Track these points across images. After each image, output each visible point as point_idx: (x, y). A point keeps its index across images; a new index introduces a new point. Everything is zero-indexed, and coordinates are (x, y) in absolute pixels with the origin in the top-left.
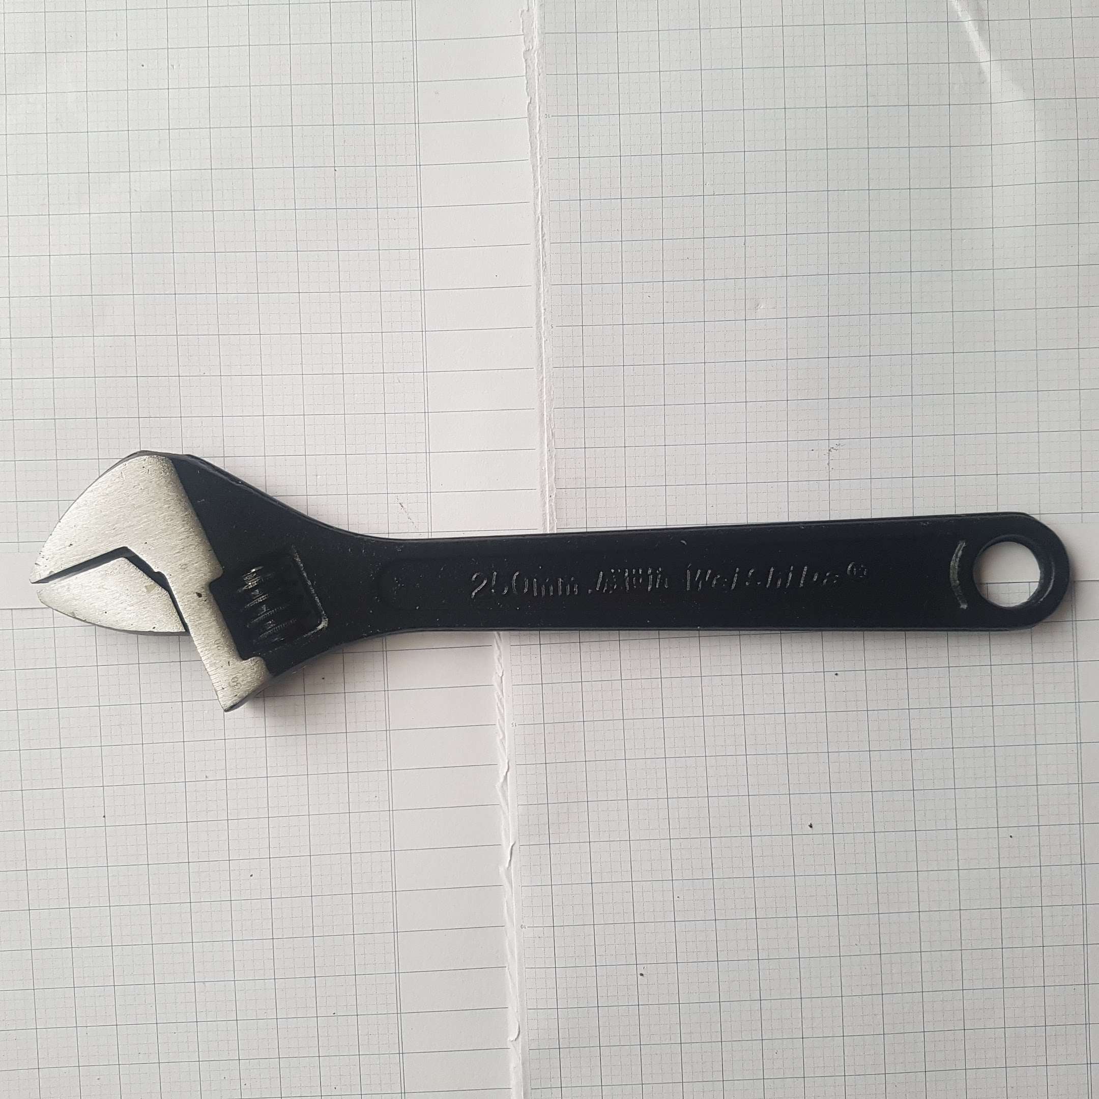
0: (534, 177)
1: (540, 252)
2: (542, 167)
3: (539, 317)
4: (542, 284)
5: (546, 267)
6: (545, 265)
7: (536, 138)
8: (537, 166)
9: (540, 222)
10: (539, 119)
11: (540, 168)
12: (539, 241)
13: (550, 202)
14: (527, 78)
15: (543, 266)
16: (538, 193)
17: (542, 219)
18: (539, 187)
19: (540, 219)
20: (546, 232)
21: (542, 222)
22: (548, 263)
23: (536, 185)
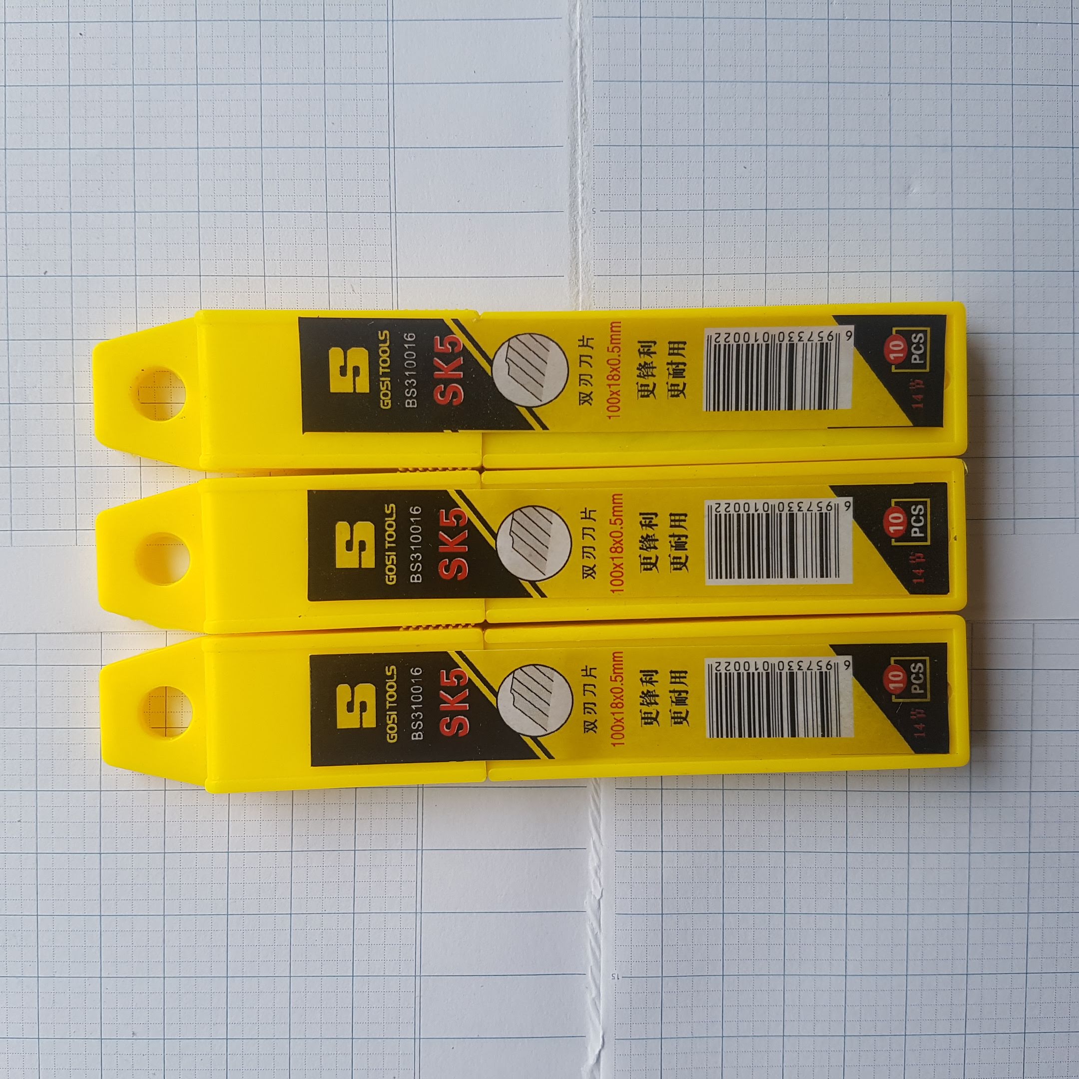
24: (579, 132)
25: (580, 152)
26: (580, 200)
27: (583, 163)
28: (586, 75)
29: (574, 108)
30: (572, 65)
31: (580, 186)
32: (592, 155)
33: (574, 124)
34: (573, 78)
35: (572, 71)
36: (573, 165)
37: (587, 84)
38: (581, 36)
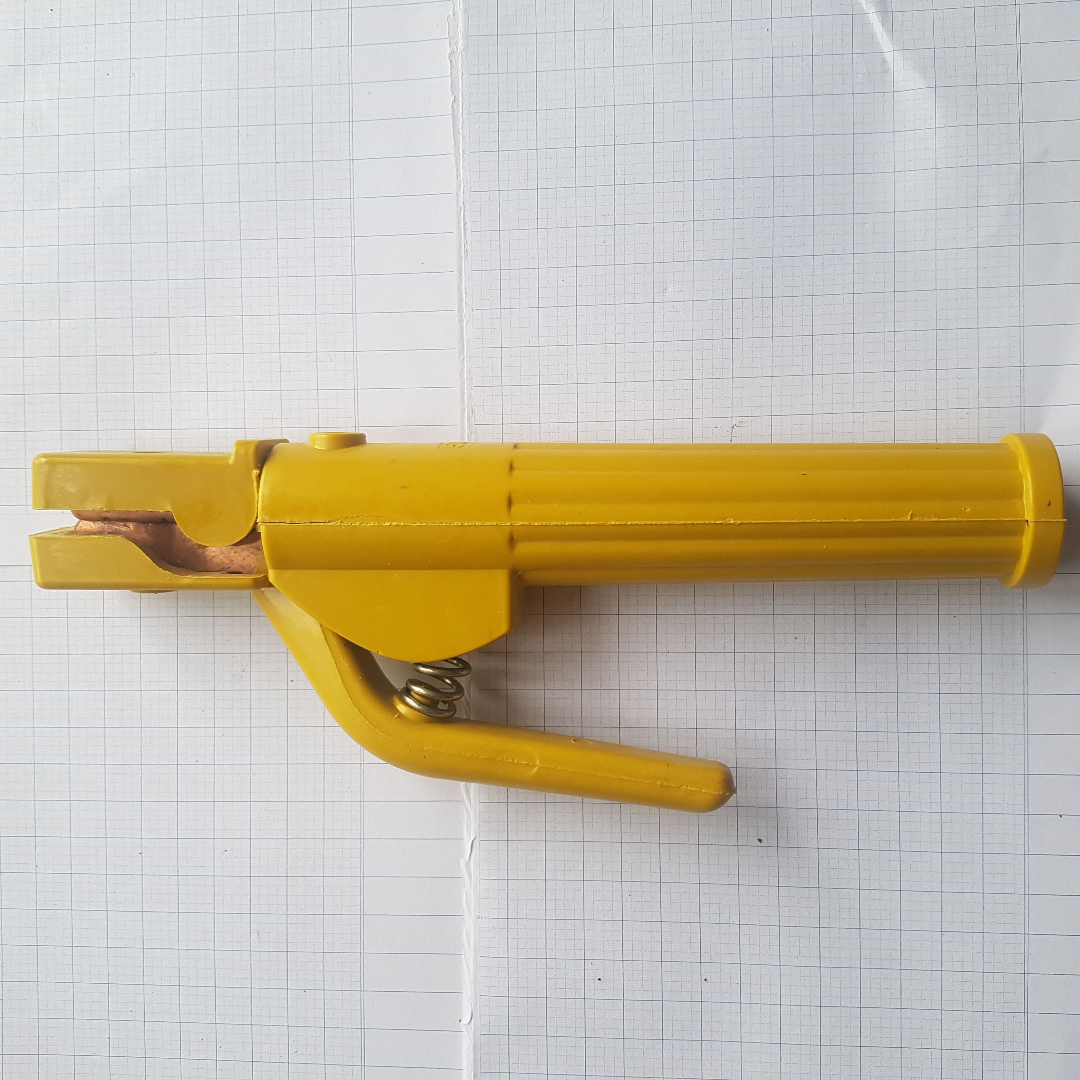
3: (461, 301)
5: (468, 254)
7: (459, 133)
9: (462, 213)
10: (463, 116)
14: (451, 78)
24: (464, 263)
25: (464, 275)
26: (464, 304)
27: (466, 281)
28: (467, 229)
30: (459, 222)
31: (464, 295)
32: (471, 276)
34: (460, 229)
36: (461, 282)
37: (467, 234)
38: (464, 203)
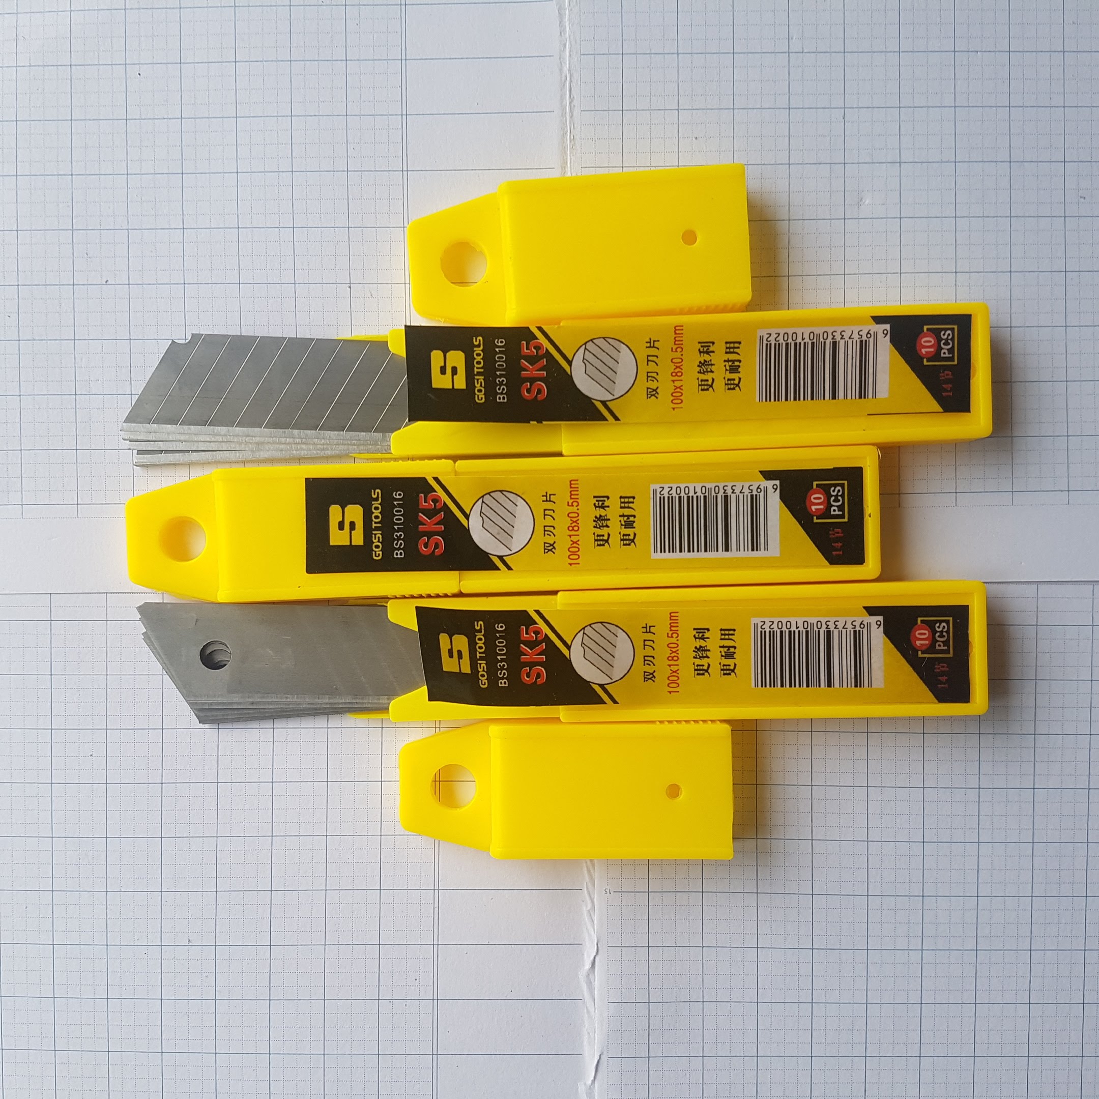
0: (560, 23)
1: (566, 122)
2: (571, 10)
4: (569, 165)
6: (573, 139)
8: (565, 9)
11: (569, 12)
12: (566, 107)
13: (582, 56)
15: (570, 142)
16: (565, 45)
17: (570, 79)
18: (567, 35)
19: (568, 79)
20: (575, 96)
21: (571, 81)
22: (577, 137)
23: (563, 33)
29: (564, 134)
33: (565, 148)
35: (562, 103)
